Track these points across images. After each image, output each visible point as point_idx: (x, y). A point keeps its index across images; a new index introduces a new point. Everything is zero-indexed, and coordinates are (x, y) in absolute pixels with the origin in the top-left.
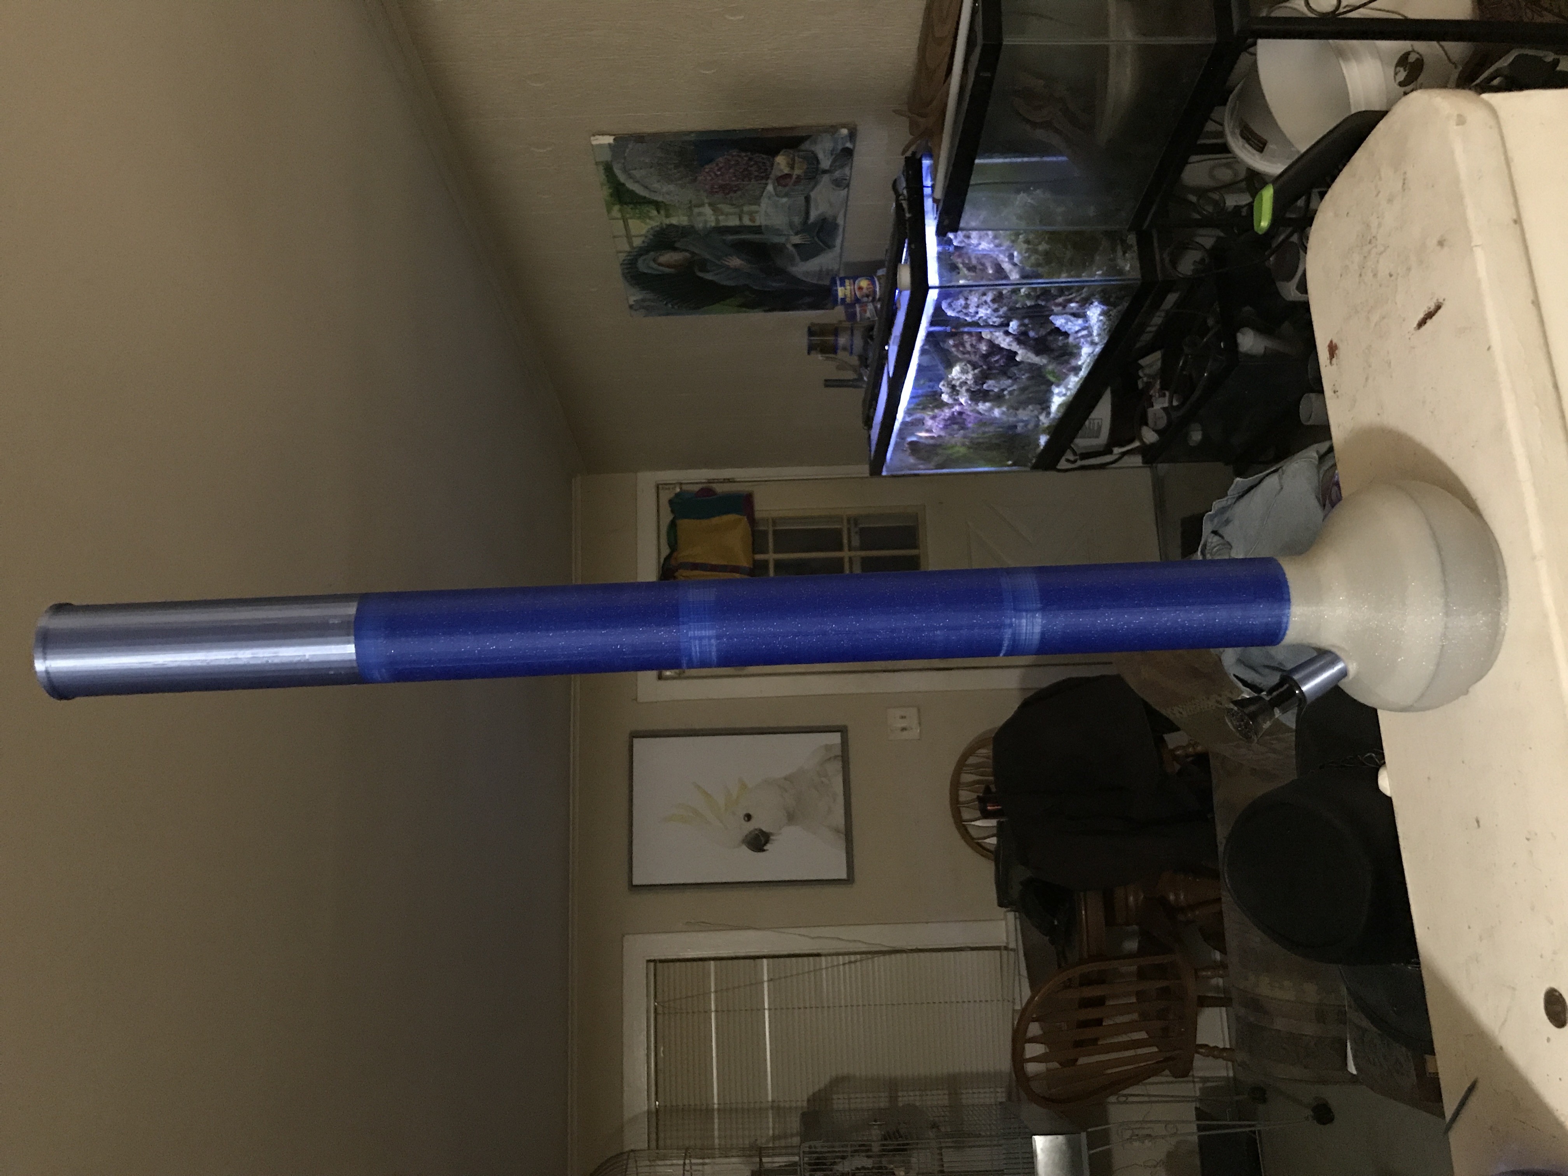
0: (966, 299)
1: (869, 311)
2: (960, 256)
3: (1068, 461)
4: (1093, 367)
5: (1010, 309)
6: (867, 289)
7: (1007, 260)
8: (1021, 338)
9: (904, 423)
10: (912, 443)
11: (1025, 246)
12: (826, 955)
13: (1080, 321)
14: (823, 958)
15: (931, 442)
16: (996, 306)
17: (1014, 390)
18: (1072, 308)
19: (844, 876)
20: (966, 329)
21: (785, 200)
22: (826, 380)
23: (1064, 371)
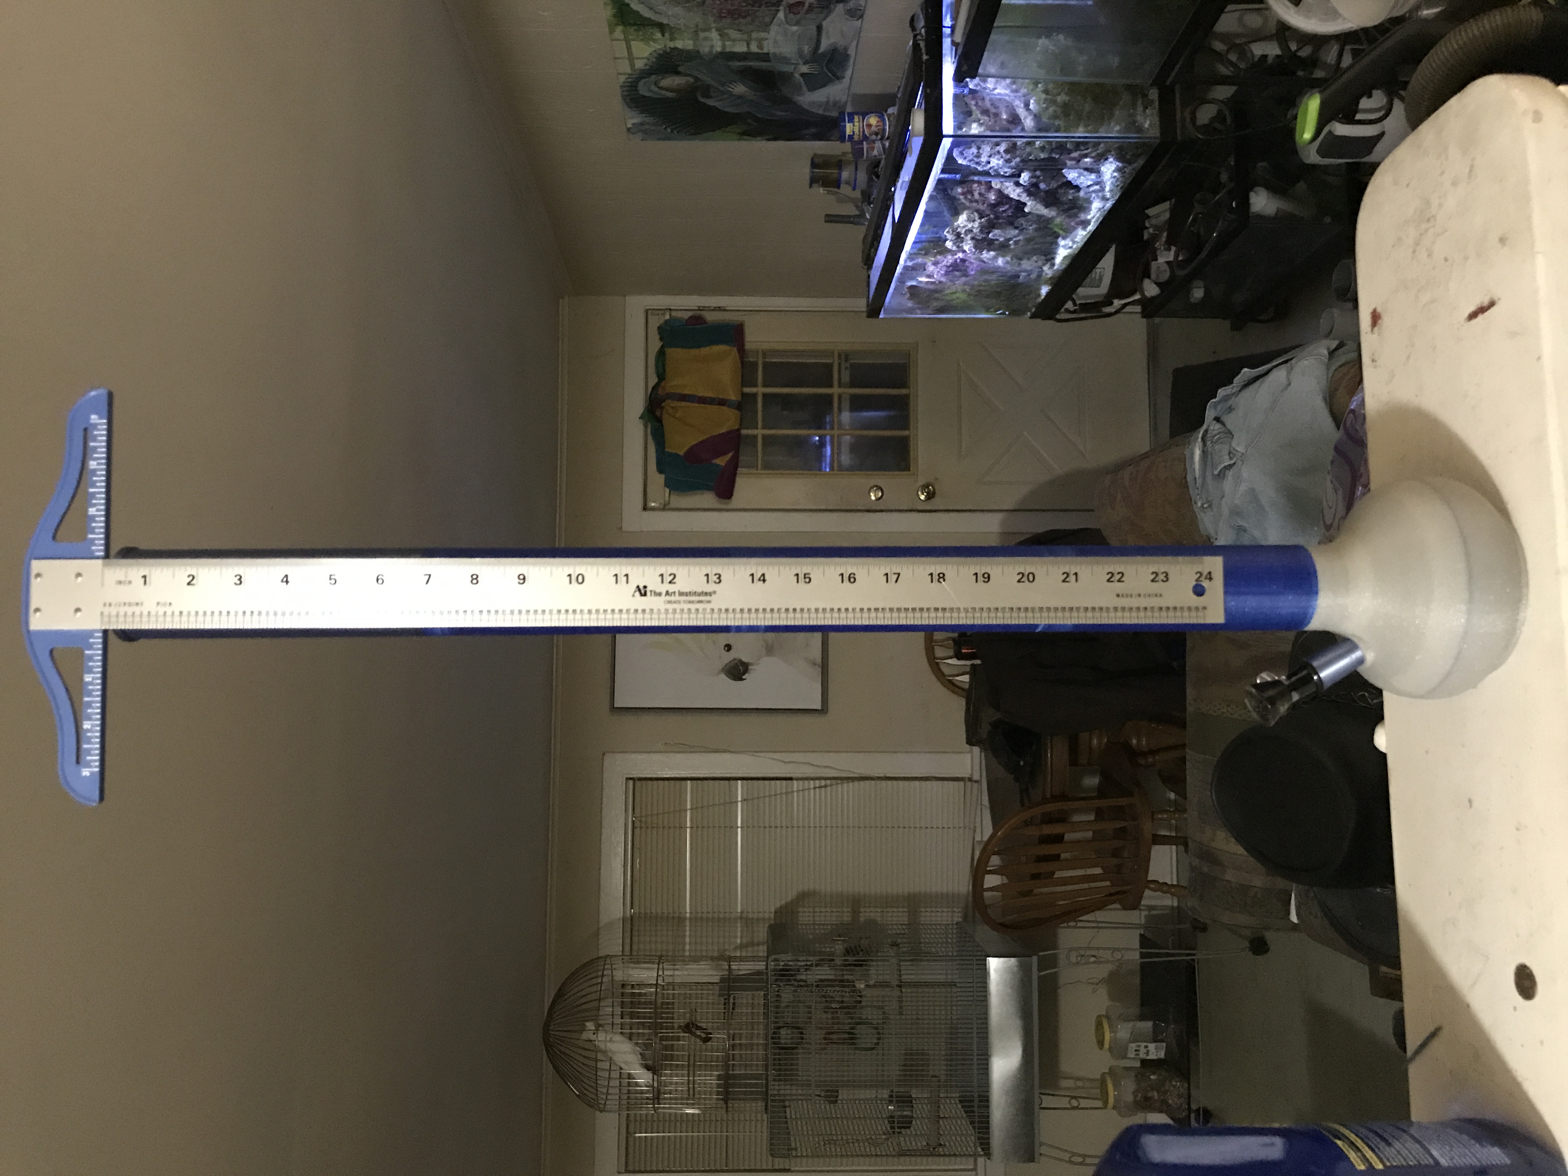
0: (979, 148)
1: (877, 150)
2: (974, 98)
3: (1067, 311)
4: (1101, 223)
5: (1023, 161)
6: (877, 126)
7: (1022, 105)
8: (1032, 190)
9: (906, 268)
10: (912, 287)
11: (1044, 96)
12: (798, 779)
13: (1093, 176)
14: (795, 782)
15: (932, 287)
16: (1008, 156)
17: (1019, 240)
18: (1086, 162)
19: (818, 706)
20: (976, 178)
21: (795, 28)
22: (827, 215)
23: (1073, 224)
